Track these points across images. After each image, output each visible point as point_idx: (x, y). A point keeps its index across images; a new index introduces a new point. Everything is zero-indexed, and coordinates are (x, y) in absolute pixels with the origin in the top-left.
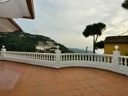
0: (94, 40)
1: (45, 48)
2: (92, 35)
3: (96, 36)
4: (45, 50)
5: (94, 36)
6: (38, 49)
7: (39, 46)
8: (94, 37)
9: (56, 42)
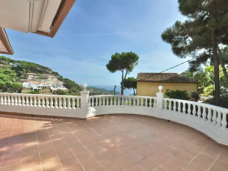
0: (123, 76)
1: (41, 85)
2: (120, 70)
3: (125, 71)
4: (41, 88)
5: (122, 70)
6: (26, 87)
7: (28, 81)
8: (123, 72)
9: (62, 76)
